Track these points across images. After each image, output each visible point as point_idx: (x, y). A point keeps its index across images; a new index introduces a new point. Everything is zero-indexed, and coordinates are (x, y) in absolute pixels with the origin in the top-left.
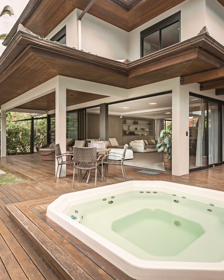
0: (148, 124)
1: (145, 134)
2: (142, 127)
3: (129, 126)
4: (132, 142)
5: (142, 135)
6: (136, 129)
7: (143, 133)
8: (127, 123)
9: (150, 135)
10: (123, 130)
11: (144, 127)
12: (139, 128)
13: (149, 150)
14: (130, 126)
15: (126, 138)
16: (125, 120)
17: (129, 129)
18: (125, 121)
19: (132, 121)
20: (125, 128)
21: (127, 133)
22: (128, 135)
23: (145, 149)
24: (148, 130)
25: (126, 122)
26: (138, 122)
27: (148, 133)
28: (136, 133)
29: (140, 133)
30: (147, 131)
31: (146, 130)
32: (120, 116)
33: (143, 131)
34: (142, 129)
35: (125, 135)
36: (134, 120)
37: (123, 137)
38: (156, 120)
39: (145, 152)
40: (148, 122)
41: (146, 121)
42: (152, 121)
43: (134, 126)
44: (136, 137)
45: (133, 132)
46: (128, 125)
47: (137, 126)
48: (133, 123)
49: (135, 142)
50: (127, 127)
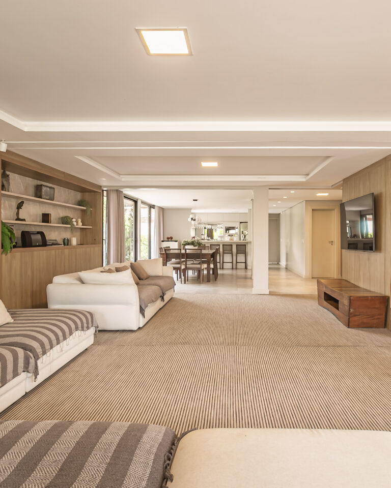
3: (19, 206)
5: (66, 242)
6: (46, 218)
9: (83, 242)
12: (56, 215)
15: (17, 259)
17: (18, 219)
18: (5, 176)
23: (142, 311)
25: (9, 184)
26: (52, 189)
27: (78, 235)
34: (65, 220)
35: (11, 248)
36: (36, 180)
37: (4, 255)
38: (105, 190)
39: (141, 326)
40: (79, 196)
41: (72, 192)
42: (95, 192)
43: (38, 204)
44: (53, 252)
45: (38, 233)
46: (13, 199)
47: (47, 205)
48: (32, 190)
49: (83, 282)
50: (7, 206)
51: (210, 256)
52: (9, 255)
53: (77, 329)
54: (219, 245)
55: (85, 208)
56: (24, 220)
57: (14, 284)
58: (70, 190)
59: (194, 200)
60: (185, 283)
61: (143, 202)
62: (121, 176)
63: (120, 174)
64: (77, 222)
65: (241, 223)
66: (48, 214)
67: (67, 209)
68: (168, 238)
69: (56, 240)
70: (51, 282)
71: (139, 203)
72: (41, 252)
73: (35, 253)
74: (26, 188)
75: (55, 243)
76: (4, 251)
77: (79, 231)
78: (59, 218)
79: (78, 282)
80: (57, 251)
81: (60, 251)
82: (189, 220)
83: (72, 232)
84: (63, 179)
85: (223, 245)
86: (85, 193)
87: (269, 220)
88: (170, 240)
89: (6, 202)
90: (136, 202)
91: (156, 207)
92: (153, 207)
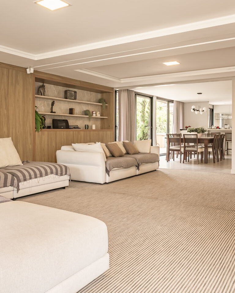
0: (100, 101)
1: (92, 127)
2: (85, 108)
3: (53, 104)
4: (64, 148)
5: (87, 127)
6: (71, 111)
7: (87, 123)
8: (46, 93)
9: (102, 128)
10: (36, 112)
11: (91, 109)
12: (78, 109)
13: (117, 174)
14: (56, 103)
15: (46, 135)
16: (41, 84)
17: (52, 112)
18: (43, 86)
19: (62, 89)
20: (43, 108)
21: (48, 122)
22: (49, 127)
23: (107, 171)
24: (99, 115)
25: (44, 91)
26: (75, 92)
27: (99, 123)
28: (71, 123)
29: (80, 123)
30: (96, 119)
31: (94, 115)
32: (26, 69)
33: (89, 119)
34: (86, 113)
35: (41, 128)
36: (65, 88)
37: (37, 132)
38: (118, 91)
39: (107, 182)
40: (99, 96)
41: (94, 94)
42: (109, 92)
43: (67, 103)
44: (72, 133)
45: (64, 120)
46: (49, 100)
47: (73, 103)
48: (62, 94)
49: (75, 151)
50: (46, 104)
51: (207, 141)
52: (40, 132)
53: (52, 173)
55: (101, 104)
56: (55, 112)
57: (43, 150)
58: (92, 93)
59: (198, 93)
60: (183, 163)
61: (158, 98)
62: (121, 79)
63: (120, 79)
64: (96, 114)
66: (72, 109)
67: (89, 105)
68: (186, 127)
69: (77, 126)
70: (60, 149)
71: (154, 99)
72: (62, 132)
73: (58, 132)
74: (59, 93)
75: (77, 127)
76: (36, 130)
77: (100, 120)
78: (83, 112)
79: (73, 150)
80: (74, 132)
81: (77, 132)
82: (192, 110)
83: (90, 121)
84: (80, 86)
86: (103, 94)
89: (45, 102)
90: (151, 98)
91: (174, 102)
92: (172, 101)
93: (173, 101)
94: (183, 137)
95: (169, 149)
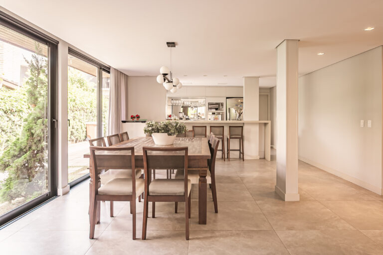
54: (206, 127)
65: (227, 98)
68: (132, 117)
85: (211, 127)
87: (260, 95)
88: (136, 119)
90: (54, 48)
91: (111, 71)
92: (107, 69)
93: (109, 68)
94: (141, 153)
95: (97, 193)
